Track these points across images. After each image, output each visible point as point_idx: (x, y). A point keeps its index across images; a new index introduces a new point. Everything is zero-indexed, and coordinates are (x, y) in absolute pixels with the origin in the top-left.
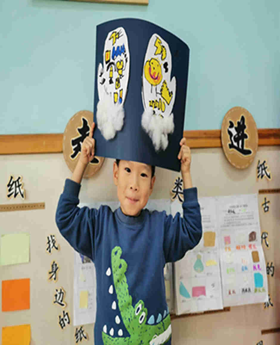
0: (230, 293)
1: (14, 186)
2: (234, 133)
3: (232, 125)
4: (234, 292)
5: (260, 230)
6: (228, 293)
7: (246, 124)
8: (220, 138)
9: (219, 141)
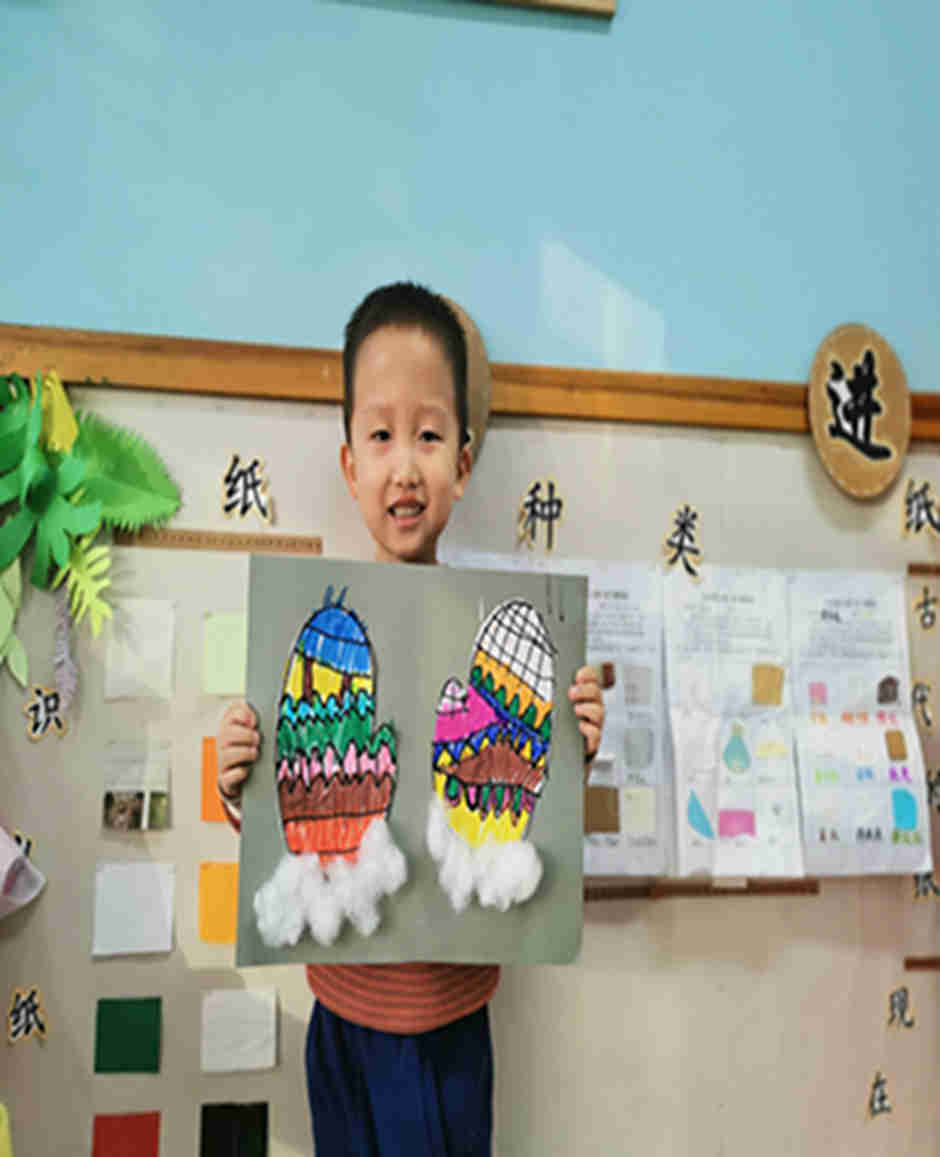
0: (823, 837)
1: (240, 484)
2: (845, 395)
3: (838, 374)
4: (834, 836)
5: (908, 674)
6: (817, 836)
7: (877, 372)
8: (805, 405)
9: (799, 413)
